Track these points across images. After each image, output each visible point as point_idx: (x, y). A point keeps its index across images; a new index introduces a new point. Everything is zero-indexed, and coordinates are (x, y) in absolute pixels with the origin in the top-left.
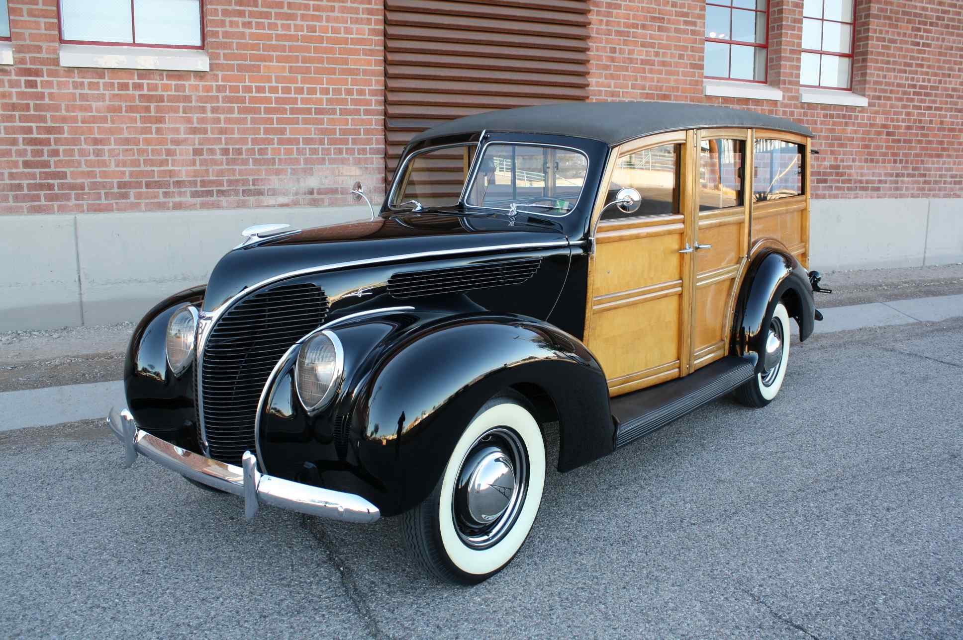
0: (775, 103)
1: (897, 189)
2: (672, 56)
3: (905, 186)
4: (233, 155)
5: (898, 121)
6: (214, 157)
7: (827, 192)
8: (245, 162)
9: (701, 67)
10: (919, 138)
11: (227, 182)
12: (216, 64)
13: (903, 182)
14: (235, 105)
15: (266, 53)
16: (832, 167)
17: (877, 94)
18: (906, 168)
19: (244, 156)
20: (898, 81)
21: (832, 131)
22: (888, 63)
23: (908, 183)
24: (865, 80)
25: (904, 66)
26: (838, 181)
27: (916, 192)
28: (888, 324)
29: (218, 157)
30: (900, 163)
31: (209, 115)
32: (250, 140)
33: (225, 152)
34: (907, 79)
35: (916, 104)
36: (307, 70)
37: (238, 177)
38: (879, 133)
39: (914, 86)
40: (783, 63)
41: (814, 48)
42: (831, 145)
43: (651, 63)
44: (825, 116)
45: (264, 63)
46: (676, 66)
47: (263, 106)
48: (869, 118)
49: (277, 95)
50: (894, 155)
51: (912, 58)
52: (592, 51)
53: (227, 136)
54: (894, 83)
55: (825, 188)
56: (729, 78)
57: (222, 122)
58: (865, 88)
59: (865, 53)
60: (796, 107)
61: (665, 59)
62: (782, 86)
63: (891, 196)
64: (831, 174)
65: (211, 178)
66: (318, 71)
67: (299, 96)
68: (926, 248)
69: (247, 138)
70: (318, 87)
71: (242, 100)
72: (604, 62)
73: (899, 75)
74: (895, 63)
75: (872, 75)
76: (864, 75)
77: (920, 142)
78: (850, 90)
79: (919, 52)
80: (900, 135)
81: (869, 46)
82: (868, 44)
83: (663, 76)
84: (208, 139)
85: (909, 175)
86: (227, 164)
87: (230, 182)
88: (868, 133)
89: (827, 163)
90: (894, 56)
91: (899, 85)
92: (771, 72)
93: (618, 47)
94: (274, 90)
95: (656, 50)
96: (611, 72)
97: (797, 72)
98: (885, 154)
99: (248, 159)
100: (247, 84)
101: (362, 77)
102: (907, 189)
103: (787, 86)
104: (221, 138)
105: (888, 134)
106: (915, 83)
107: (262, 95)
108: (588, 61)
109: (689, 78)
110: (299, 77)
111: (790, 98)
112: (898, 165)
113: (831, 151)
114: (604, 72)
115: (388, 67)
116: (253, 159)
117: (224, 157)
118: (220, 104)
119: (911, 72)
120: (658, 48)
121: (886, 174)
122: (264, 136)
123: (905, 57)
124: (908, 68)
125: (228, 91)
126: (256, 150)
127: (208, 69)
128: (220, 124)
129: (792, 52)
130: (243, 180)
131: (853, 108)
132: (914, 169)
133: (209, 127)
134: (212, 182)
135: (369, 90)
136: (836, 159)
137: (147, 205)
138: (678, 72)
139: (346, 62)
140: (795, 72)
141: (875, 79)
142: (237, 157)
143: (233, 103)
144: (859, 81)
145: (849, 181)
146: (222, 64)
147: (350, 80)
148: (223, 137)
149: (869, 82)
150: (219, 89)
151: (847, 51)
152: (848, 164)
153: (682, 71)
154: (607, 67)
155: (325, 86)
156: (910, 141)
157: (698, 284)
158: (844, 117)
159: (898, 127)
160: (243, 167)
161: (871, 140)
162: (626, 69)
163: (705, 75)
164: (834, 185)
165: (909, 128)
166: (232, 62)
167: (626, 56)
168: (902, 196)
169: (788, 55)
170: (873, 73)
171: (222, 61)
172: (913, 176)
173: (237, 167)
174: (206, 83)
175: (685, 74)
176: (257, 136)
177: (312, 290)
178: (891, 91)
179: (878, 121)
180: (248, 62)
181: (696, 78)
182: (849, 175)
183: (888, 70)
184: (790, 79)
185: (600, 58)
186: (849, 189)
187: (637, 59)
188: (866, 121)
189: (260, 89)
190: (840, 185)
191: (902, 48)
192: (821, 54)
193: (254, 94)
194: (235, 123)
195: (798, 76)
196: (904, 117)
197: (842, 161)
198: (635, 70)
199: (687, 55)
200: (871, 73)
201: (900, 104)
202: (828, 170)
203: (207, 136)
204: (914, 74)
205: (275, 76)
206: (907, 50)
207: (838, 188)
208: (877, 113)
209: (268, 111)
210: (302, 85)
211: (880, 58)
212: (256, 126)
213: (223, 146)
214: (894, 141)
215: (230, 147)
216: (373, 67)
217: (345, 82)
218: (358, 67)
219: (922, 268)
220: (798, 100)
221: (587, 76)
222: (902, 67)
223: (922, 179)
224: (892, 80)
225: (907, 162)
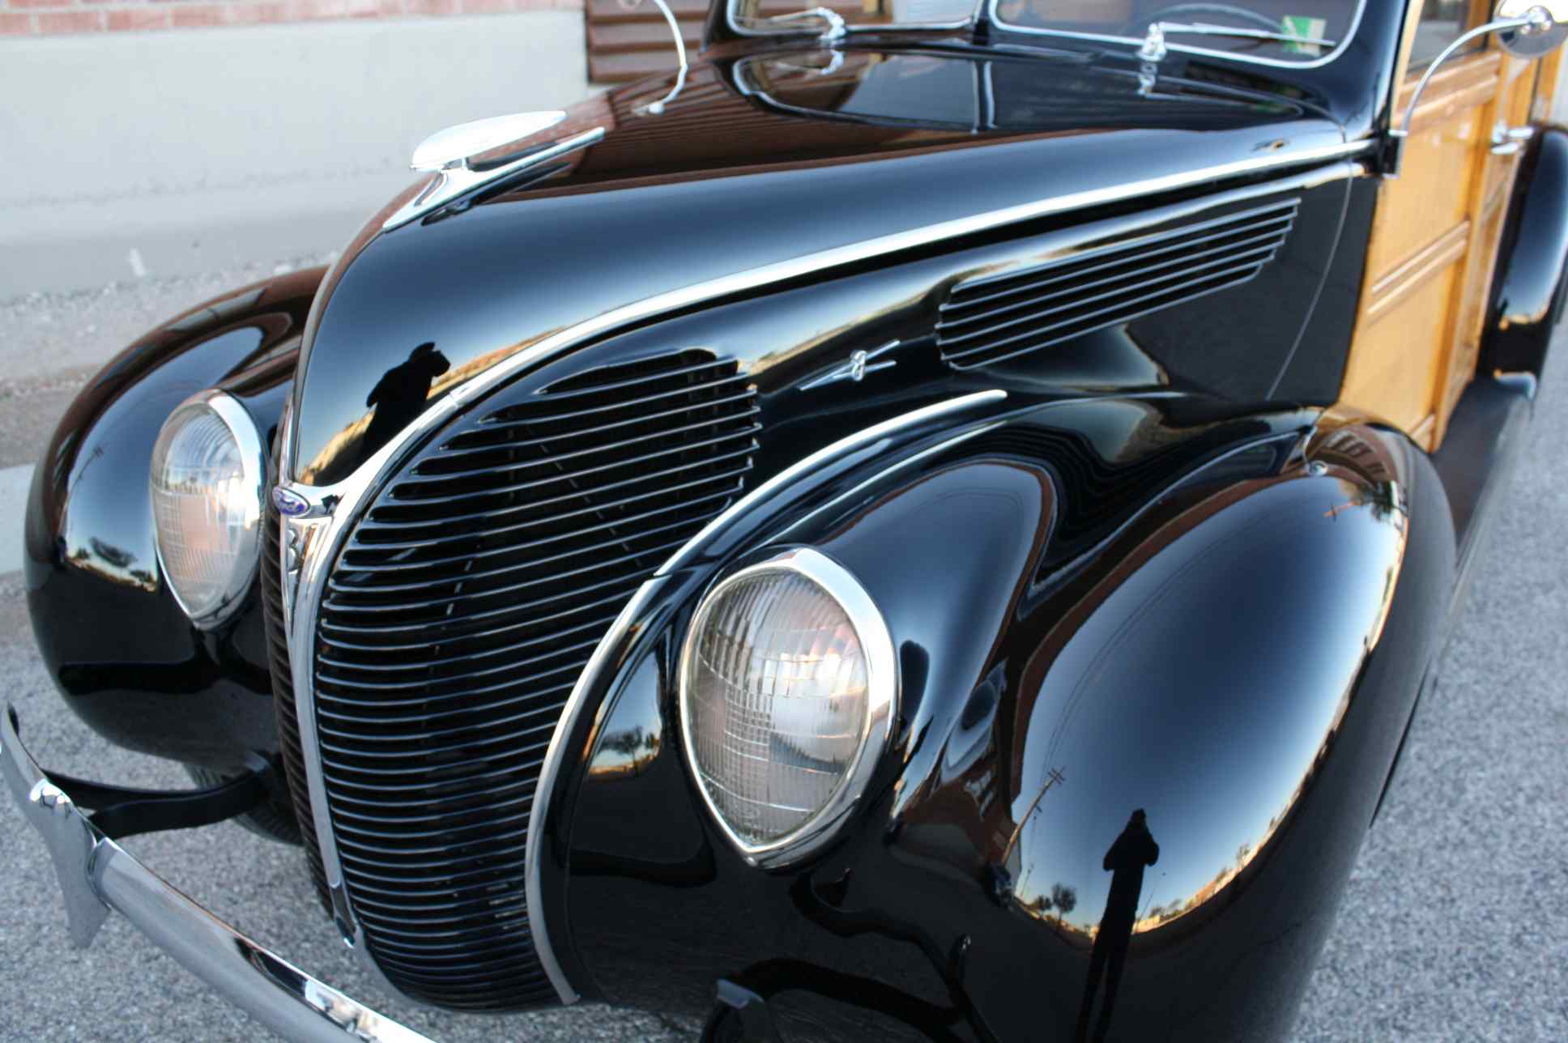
137: (43, 19)
177: (710, 375)
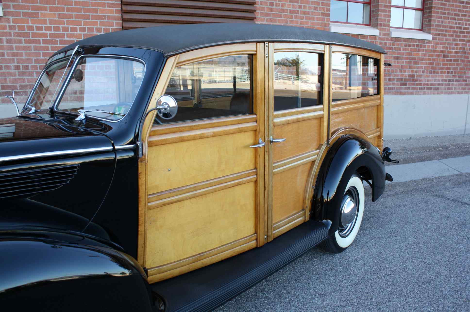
0: (374, 37)
1: (449, 89)
2: (310, 8)
3: (454, 87)
4: (23, 70)
5: (450, 48)
6: (10, 71)
7: (407, 91)
8: (31, 74)
9: (329, 15)
10: (463, 59)
11: (19, 86)
12: (8, 11)
13: (453, 85)
14: (23, 38)
15: (42, 5)
16: (410, 76)
17: (438, 32)
18: (455, 76)
19: (30, 70)
20: (450, 25)
21: (410, 54)
22: (445, 14)
23: (456, 85)
24: (430, 24)
25: (455, 16)
26: (414, 84)
27: (460, 91)
28: (441, 175)
29: (13, 71)
30: (451, 74)
31: (5, 44)
32: (33, 60)
33: (17, 68)
34: (456, 23)
35: (461, 38)
36: (71, 16)
37: (26, 83)
38: (438, 56)
39: (460, 28)
40: (379, 13)
41: (400, 5)
42: (410, 63)
43: (297, 12)
44: (406, 45)
45: (41, 12)
46: (312, 14)
47: (41, 39)
48: (433, 47)
49: (50, 32)
50: (447, 68)
51: (459, 11)
52: (258, 5)
53: (18, 58)
54: (448, 26)
55: (406, 89)
56: (347, 22)
57: (15, 49)
58: (430, 29)
59: (431, 8)
60: (388, 40)
61: (305, 10)
62: (379, 27)
63: (445, 93)
64: (409, 80)
65: (9, 84)
66: (77, 17)
67: (66, 33)
68: (466, 123)
69: (32, 59)
70: (78, 27)
71: (27, 35)
72: (266, 12)
73: (451, 21)
74: (449, 14)
75: (435, 21)
76: (430, 21)
77: (463, 61)
78: (421, 30)
79: (464, 7)
80: (451, 56)
81: (433, 3)
82: (432, 2)
83: (304, 20)
84: (5, 60)
85: (456, 81)
86: (19, 75)
87: (22, 87)
88: (432, 55)
89: (407, 74)
90: (448, 9)
91: (451, 27)
92: (373, 19)
93: (274, 2)
94: (48, 29)
95: (299, 4)
96: (271, 18)
97: (389, 19)
98: (442, 68)
99: (33, 73)
100: (30, 25)
101: (106, 21)
102: (455, 89)
103: (382, 27)
104: (14, 59)
105: (444, 56)
106: (461, 26)
107: (41, 32)
108: (255, 11)
109: (320, 22)
110: (65, 20)
111: (385, 34)
112: (450, 75)
113: (409, 66)
114: (266, 18)
115: (123, 15)
116: (36, 72)
117: (17, 71)
118: (13, 37)
119: (459, 19)
120: (301, 3)
121: (442, 80)
122: (43, 58)
123: (455, 10)
124: (456, 17)
125: (17, 29)
126: (38, 66)
127: (2, 15)
128: (13, 50)
129: (385, 6)
130: (30, 85)
131: (423, 41)
132: (460, 77)
133: (5, 52)
134: (9, 87)
135: (112, 28)
136: (412, 71)
138: (314, 18)
139: (96, 11)
140: (387, 19)
141: (436, 23)
142: (25, 71)
143: (21, 37)
144: (427, 25)
145: (420, 84)
146: (12, 12)
147: (99, 22)
148: (15, 58)
149: (433, 25)
150: (11, 28)
151: (420, 7)
152: (419, 74)
153: (316, 18)
154: (267, 15)
155: (82, 26)
156: (457, 61)
157: (274, 171)
158: (417, 46)
159: (450, 52)
160: (29, 77)
161: (434, 60)
162: (281, 16)
163: (331, 20)
164: (411, 87)
165: (456, 53)
166: (20, 11)
167: (280, 8)
168: (452, 93)
169: (383, 8)
170: (435, 19)
171: (12, 10)
172: (459, 81)
173: (26, 77)
174: (2, 24)
175: (318, 19)
176: (38, 58)
178: (446, 31)
179: (438, 49)
180: (30, 11)
181: (325, 22)
182: (421, 81)
183: (445, 18)
184: (384, 23)
185: (263, 9)
186: (420, 89)
187: (287, 10)
188: (431, 49)
189: (39, 28)
190: (415, 86)
191: (453, 5)
192: (404, 8)
193: (35, 31)
194: (24, 50)
195: (389, 21)
196: (454, 46)
197: (416, 72)
198: (286, 16)
199: (319, 7)
200: (434, 20)
201: (452, 38)
202: (408, 78)
203: (4, 57)
204: (461, 20)
205: (49, 20)
206: (457, 6)
207: (414, 89)
208: (438, 44)
209: (45, 42)
210: (67, 26)
211: (440, 11)
212: (38, 51)
213: (16, 64)
214: (447, 60)
215: (21, 65)
216: (114, 15)
217: (96, 24)
218: (104, 14)
219: (463, 135)
220: (389, 36)
221: (255, 20)
222: (453, 17)
223: (464, 83)
224: (447, 24)
225: (455, 73)
